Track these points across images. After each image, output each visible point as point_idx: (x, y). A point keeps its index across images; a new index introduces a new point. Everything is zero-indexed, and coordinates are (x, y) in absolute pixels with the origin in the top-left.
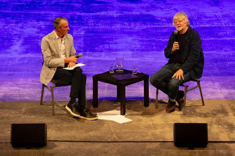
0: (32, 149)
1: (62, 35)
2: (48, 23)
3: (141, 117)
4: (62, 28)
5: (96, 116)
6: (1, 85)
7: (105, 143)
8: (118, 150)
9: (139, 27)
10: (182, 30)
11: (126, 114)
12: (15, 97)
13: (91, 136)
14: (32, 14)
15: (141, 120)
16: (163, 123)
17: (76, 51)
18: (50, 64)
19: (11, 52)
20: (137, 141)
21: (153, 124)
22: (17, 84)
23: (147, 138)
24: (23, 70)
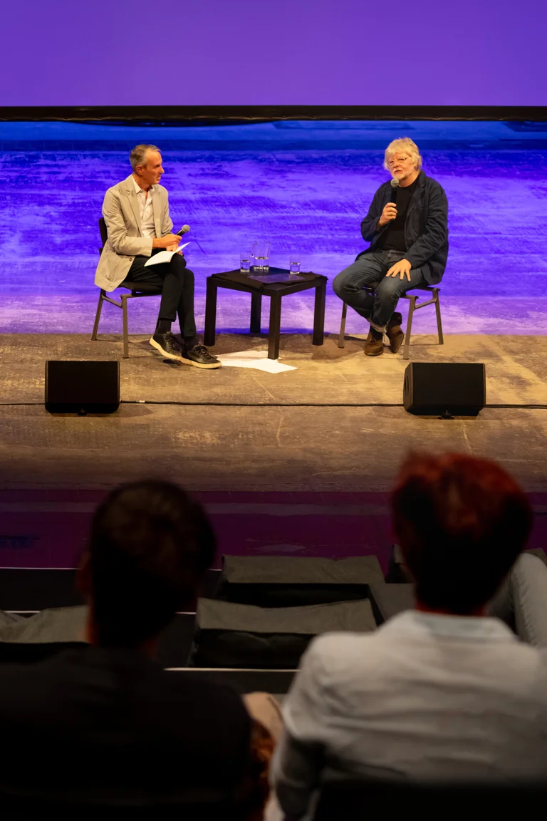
0: (89, 416)
1: (148, 185)
2: (62, 209)
3: (314, 364)
4: (149, 168)
5: (218, 362)
6: (2, 306)
7: (254, 408)
8: (285, 420)
9: (248, 215)
10: (405, 179)
11: (279, 358)
12: (36, 327)
13: (218, 395)
14: (26, 194)
15: (315, 369)
16: (365, 373)
17: (172, 224)
18: (122, 245)
19: (4, 254)
20: (321, 403)
21: (345, 376)
22: (33, 305)
23: (341, 398)
24: (38, 282)
